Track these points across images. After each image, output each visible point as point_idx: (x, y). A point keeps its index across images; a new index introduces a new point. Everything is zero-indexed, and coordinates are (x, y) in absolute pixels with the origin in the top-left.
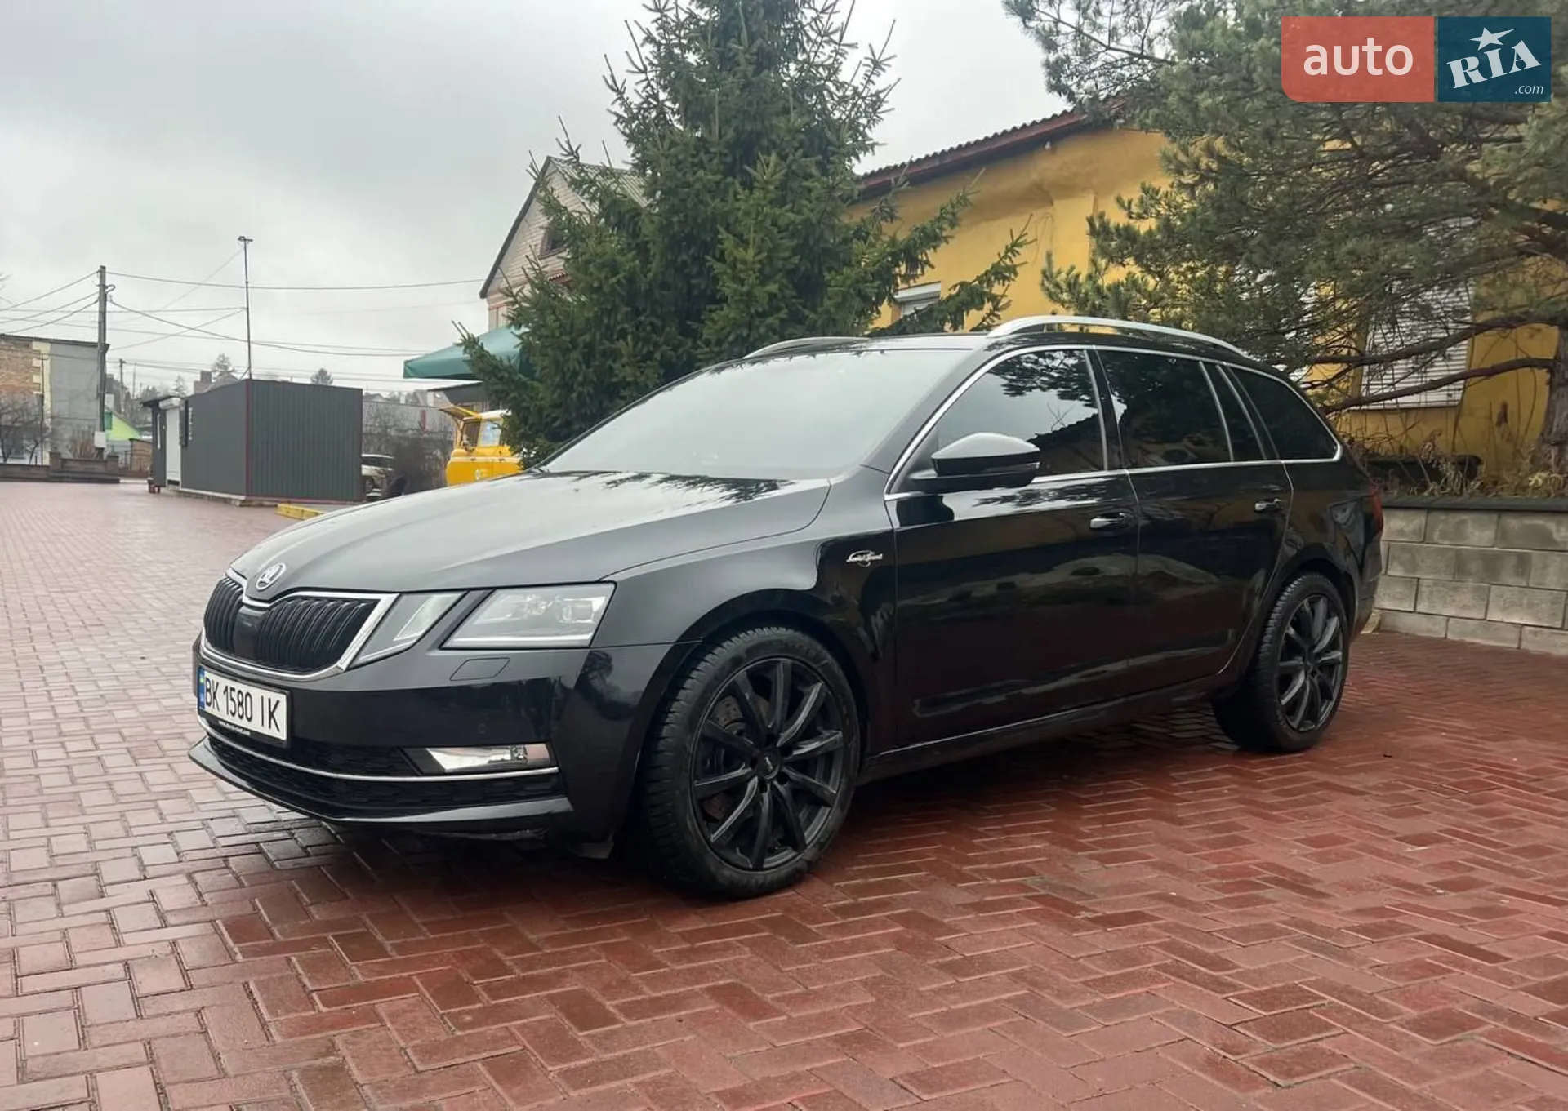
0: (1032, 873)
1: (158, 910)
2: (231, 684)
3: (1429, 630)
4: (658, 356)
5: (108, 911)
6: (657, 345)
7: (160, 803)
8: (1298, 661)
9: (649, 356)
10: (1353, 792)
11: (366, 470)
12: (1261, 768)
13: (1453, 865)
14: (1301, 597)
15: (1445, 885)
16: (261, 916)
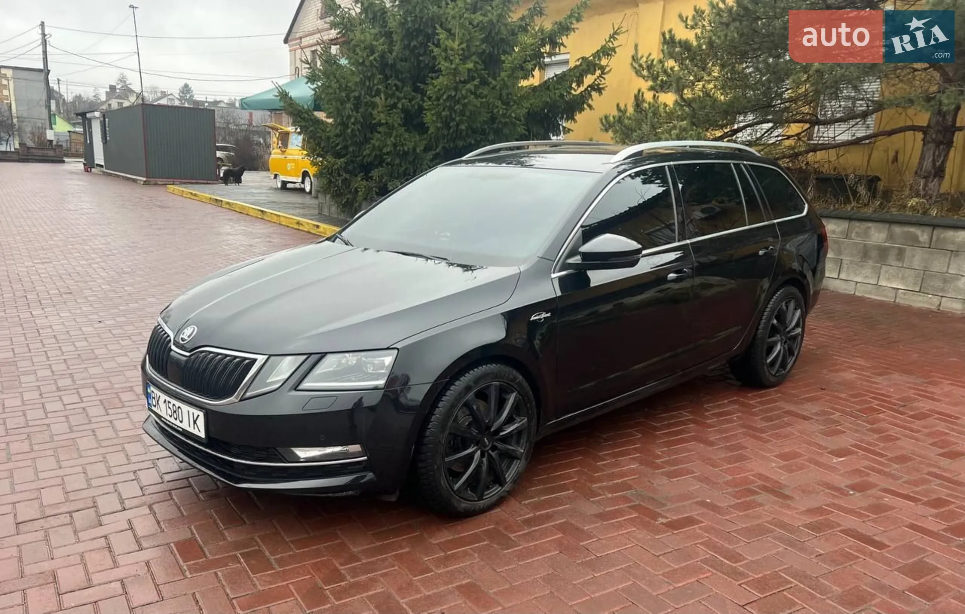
0: (630, 488)
1: (135, 536)
2: (168, 399)
3: (845, 289)
4: (400, 105)
5: (106, 537)
6: (399, 99)
7: (126, 446)
8: (777, 337)
9: (394, 106)
10: (805, 418)
11: (219, 154)
12: (754, 399)
13: (858, 472)
14: (781, 301)
15: (853, 487)
16: (196, 540)
